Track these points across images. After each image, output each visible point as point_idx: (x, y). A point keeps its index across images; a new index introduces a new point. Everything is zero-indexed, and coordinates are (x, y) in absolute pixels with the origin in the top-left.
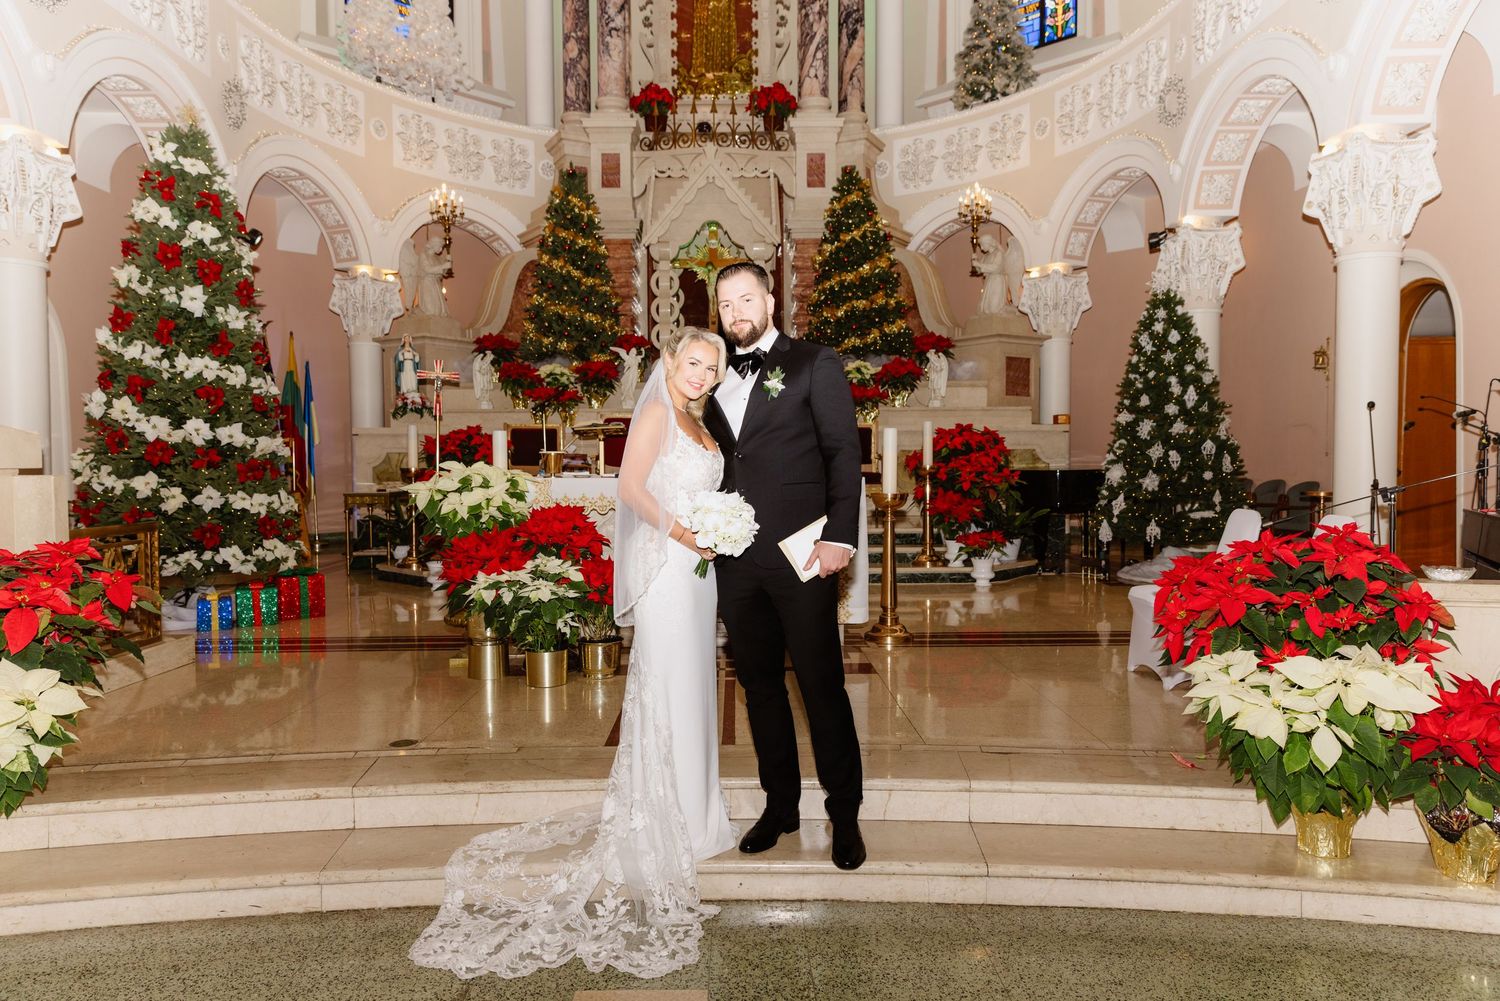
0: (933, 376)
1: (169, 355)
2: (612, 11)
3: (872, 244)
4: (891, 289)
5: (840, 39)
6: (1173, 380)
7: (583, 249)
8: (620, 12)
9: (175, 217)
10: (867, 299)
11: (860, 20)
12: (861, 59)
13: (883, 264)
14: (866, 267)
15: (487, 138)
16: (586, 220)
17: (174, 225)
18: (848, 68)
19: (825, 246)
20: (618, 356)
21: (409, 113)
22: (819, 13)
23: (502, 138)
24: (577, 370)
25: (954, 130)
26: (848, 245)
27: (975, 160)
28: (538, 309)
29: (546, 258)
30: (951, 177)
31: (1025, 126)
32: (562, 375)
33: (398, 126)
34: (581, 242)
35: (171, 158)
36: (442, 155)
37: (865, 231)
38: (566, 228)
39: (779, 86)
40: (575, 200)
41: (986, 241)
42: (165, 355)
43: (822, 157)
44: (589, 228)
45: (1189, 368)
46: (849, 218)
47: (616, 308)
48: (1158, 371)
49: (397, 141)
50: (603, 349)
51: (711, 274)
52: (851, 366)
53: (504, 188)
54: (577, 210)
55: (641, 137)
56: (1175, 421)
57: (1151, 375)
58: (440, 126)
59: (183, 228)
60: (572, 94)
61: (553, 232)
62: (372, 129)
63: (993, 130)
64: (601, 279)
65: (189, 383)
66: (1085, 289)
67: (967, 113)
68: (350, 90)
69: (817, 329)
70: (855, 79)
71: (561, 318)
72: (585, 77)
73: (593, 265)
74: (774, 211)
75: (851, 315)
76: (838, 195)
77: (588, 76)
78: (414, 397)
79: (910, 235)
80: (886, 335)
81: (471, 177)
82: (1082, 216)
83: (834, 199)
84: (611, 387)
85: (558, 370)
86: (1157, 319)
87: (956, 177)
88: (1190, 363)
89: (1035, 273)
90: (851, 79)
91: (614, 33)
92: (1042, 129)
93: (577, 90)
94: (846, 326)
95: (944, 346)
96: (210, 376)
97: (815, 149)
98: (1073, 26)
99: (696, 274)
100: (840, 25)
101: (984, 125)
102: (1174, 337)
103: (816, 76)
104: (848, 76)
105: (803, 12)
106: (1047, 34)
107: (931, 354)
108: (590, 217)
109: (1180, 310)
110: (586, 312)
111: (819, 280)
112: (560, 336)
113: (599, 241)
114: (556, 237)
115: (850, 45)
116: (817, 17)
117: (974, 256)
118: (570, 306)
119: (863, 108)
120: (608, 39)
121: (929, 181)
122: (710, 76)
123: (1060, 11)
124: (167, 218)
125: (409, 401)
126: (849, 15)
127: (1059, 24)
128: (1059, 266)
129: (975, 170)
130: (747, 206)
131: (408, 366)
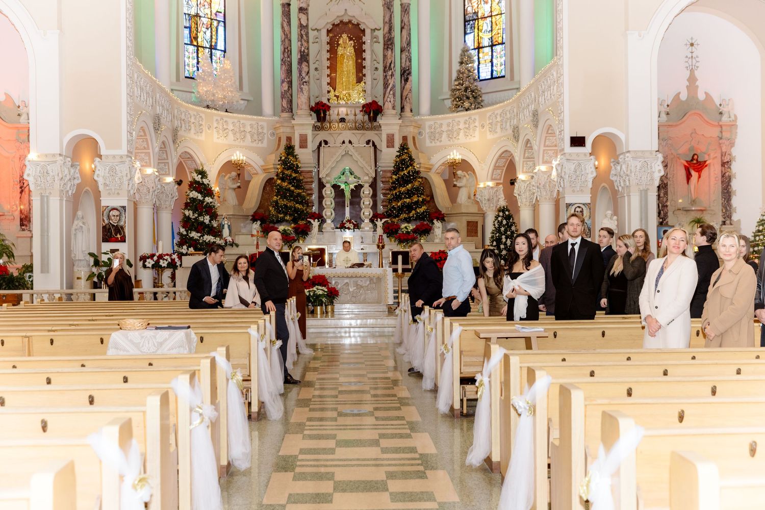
0: (436, 230)
1: (203, 236)
2: (304, 75)
3: (412, 176)
4: (420, 194)
5: (401, 81)
6: (503, 237)
7: (295, 178)
8: (307, 75)
9: (202, 196)
10: (409, 198)
11: (409, 74)
12: (410, 90)
13: (416, 184)
14: (410, 185)
15: (248, 123)
16: (296, 166)
17: (202, 199)
18: (405, 94)
19: (393, 176)
20: (310, 222)
21: (219, 119)
22: (391, 75)
23: (254, 123)
24: (293, 228)
25: (450, 121)
26: (402, 177)
27: (458, 134)
28: (276, 202)
29: (279, 182)
30: (449, 140)
31: (477, 124)
32: (288, 230)
33: (215, 125)
34: (294, 175)
35: (200, 180)
36: (230, 133)
37: (409, 171)
38: (288, 170)
39: (374, 103)
40: (291, 158)
41: (459, 173)
42: (201, 236)
43: (393, 135)
44: (295, 169)
45: (509, 233)
46: (402, 164)
47: (308, 202)
48: (500, 234)
49: (215, 130)
50: (303, 220)
51: (347, 187)
52: (403, 226)
53: (254, 145)
54: (292, 162)
55: (315, 125)
56: (503, 251)
57: (497, 235)
58: (230, 121)
59: (204, 199)
60: (285, 105)
61: (282, 172)
62: (207, 128)
63: (465, 123)
64: (302, 189)
65: (206, 243)
66: (502, 192)
67: (455, 114)
68: (201, 115)
69: (390, 210)
70: (407, 99)
71: (286, 206)
72: (290, 98)
73: (298, 184)
74: (372, 163)
75: (403, 206)
76: (398, 154)
77: (292, 97)
78: (229, 239)
79: (432, 165)
80: (418, 213)
81: (242, 142)
82: (497, 164)
83: (397, 156)
84: (307, 234)
85: (286, 228)
86: (500, 216)
87: (451, 140)
88: (509, 231)
89: (481, 185)
90: (406, 99)
91: (305, 84)
92: (483, 126)
93: (287, 104)
94: (401, 210)
95: (441, 217)
96: (212, 241)
97: (390, 132)
98: (504, 72)
99: (339, 186)
100: (401, 75)
101: (462, 120)
102: (504, 222)
103: (390, 101)
104: (405, 97)
105: (385, 74)
106: (494, 74)
107: (435, 221)
108: (297, 164)
109: (507, 213)
110: (296, 204)
111: (390, 190)
112: (286, 214)
113: (300, 173)
114: (283, 173)
115: (405, 84)
116: (390, 77)
117: (454, 180)
118: (290, 202)
119: (411, 111)
120: (302, 86)
121: (441, 141)
122: (344, 92)
123: (499, 65)
124: (200, 197)
125: (228, 241)
126: (405, 72)
127: (499, 70)
128: (491, 184)
129: (459, 139)
130: (362, 162)
131: (226, 226)
